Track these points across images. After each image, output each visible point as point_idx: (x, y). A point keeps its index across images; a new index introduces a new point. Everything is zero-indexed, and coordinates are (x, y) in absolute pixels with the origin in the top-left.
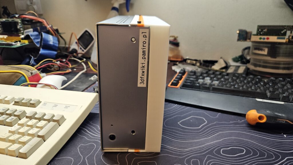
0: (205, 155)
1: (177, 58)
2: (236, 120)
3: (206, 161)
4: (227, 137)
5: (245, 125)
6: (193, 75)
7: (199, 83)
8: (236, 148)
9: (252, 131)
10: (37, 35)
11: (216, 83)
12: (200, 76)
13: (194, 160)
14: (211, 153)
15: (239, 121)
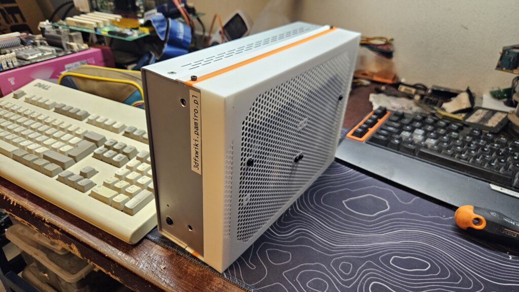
0: (364, 260)
1: (386, 78)
2: (440, 214)
3: (363, 269)
4: (411, 239)
5: (450, 226)
6: (396, 122)
7: (400, 139)
8: (417, 260)
9: (458, 238)
10: (162, 21)
11: (431, 142)
12: (408, 125)
13: (345, 264)
14: (375, 258)
15: (444, 218)
